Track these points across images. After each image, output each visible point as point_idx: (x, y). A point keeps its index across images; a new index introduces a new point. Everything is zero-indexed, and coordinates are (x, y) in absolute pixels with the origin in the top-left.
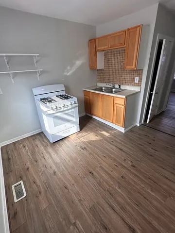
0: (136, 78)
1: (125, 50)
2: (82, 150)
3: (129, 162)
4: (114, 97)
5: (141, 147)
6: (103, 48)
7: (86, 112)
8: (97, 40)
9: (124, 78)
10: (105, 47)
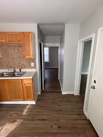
0: (32, 63)
3: (55, 126)
4: (22, 79)
5: (51, 108)
9: (23, 64)
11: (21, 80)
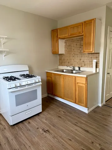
0: (94, 60)
1: (82, 38)
2: (44, 133)
3: (98, 145)
6: (64, 36)
7: (48, 93)
8: (59, 30)
9: (83, 61)
10: (66, 35)
11: (74, 77)
